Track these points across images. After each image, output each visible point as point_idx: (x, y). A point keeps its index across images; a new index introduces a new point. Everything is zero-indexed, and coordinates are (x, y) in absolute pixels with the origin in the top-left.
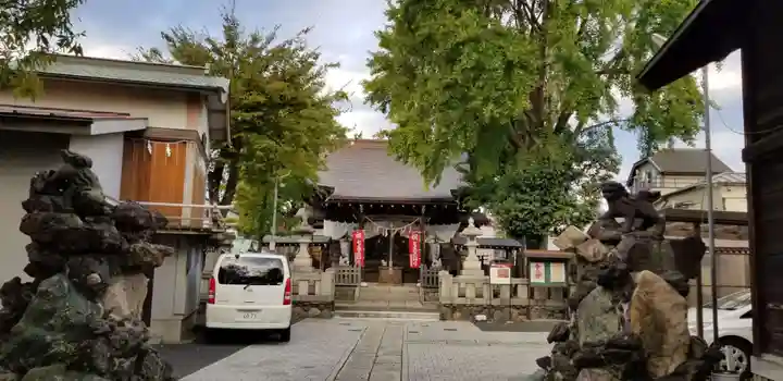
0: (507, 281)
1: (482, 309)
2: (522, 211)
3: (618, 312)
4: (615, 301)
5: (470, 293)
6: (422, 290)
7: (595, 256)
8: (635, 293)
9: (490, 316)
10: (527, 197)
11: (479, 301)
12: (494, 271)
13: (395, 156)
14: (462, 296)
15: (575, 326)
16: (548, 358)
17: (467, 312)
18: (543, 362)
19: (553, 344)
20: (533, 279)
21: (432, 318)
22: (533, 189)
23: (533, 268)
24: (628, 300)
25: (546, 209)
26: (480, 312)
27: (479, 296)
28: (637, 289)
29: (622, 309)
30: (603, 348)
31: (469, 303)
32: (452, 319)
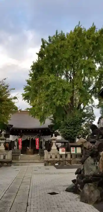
0: (64, 153)
1: (57, 162)
2: (68, 131)
3: (96, 165)
4: (95, 161)
5: (53, 157)
6: (39, 156)
7: (88, 146)
8: (101, 159)
9: (59, 164)
10: (69, 127)
11: (56, 159)
12: (60, 150)
13: (31, 116)
14: (51, 157)
15: (83, 169)
16: (75, 179)
17: (52, 163)
18: (74, 181)
19: (77, 175)
20: (72, 152)
21: (42, 165)
22: (71, 125)
23: (72, 149)
24: (98, 161)
25: (76, 131)
27: (56, 157)
28: (101, 158)
29: (97, 164)
30: (91, 177)
31: (53, 160)
32: (48, 165)
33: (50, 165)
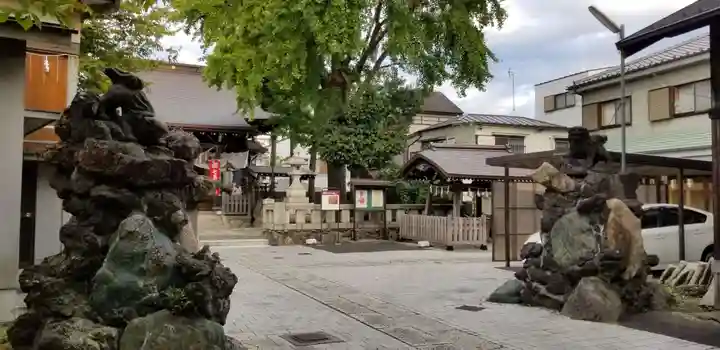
0: (336, 207)
1: (310, 234)
2: (347, 143)
3: (595, 232)
5: (300, 219)
7: (567, 187)
8: (611, 216)
9: (319, 239)
10: (352, 129)
11: (308, 227)
12: (325, 199)
14: (293, 222)
17: (298, 237)
18: (523, 275)
20: (359, 205)
21: (261, 244)
22: (357, 122)
23: (358, 195)
24: (604, 221)
25: (369, 141)
26: (308, 237)
28: (611, 214)
30: (598, 261)
31: (299, 228)
32: (284, 244)
33: (291, 244)
